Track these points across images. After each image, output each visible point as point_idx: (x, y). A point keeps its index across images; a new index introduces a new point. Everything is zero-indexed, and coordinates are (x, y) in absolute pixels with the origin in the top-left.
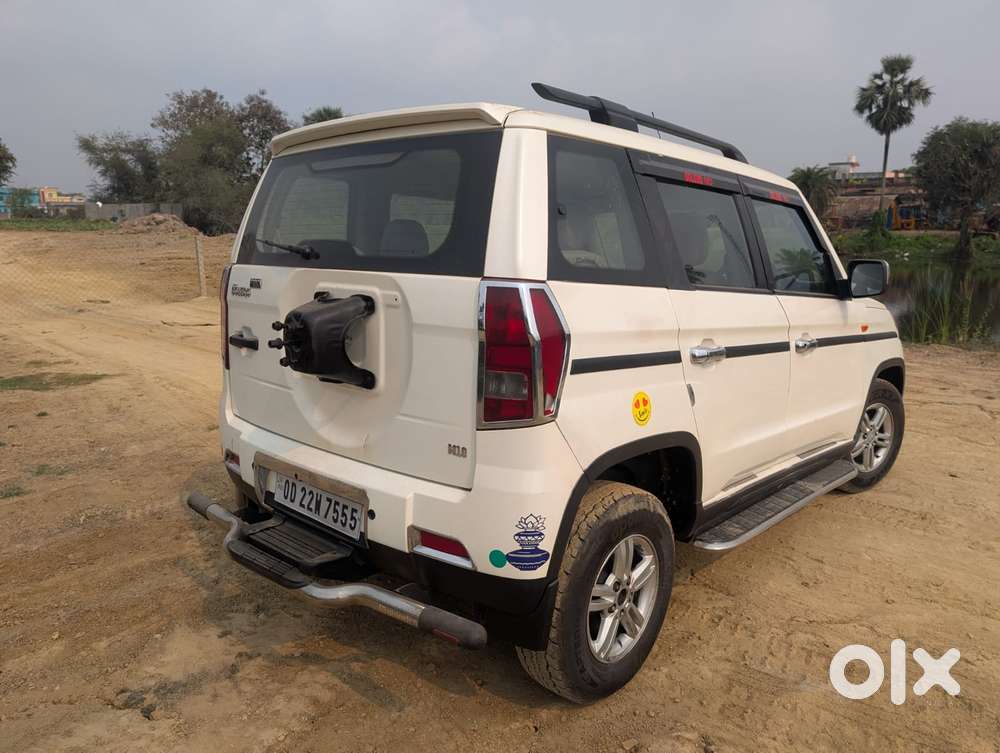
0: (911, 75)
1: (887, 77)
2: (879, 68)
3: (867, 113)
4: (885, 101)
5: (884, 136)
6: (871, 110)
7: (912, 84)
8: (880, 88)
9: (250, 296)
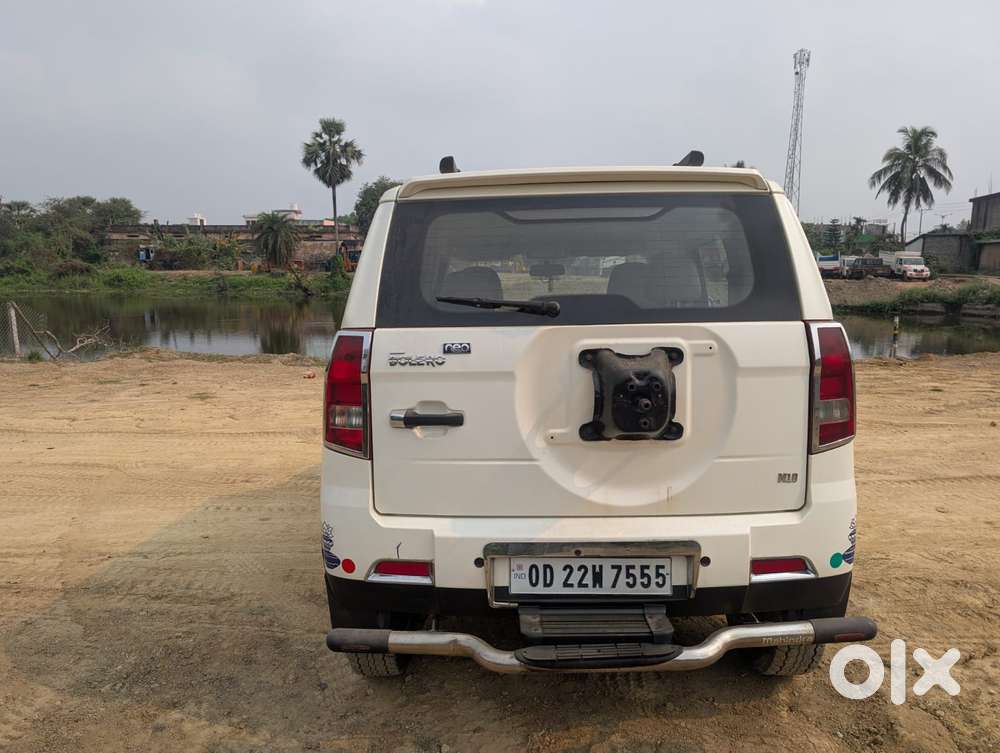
0: (345, 137)
1: (326, 137)
2: (318, 129)
3: (313, 168)
4: (327, 158)
5: (331, 189)
6: (316, 165)
7: (347, 145)
8: (322, 146)
9: (443, 363)
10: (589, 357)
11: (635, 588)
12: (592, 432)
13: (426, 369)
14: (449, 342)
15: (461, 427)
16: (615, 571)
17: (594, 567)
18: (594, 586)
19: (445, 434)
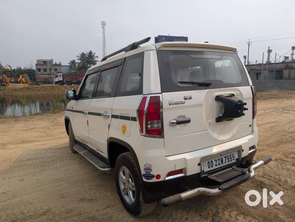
9: (185, 103)
10: (218, 98)
11: (229, 162)
12: (219, 120)
13: (180, 105)
14: (185, 95)
15: (190, 123)
16: (225, 158)
17: (221, 158)
18: (222, 164)
19: (185, 126)
